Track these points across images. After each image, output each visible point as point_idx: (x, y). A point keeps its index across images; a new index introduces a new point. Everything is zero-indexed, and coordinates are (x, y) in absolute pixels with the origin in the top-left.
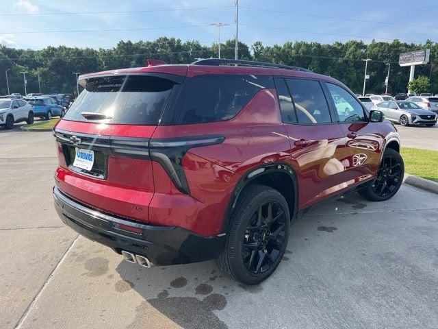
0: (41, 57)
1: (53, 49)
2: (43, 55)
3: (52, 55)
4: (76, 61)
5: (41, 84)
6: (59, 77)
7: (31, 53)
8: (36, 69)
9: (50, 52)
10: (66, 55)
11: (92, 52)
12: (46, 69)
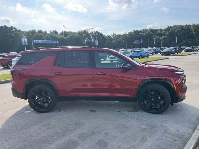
0: (164, 32)
1: (170, 27)
2: (165, 30)
3: (169, 30)
4: (180, 31)
5: (162, 43)
6: (171, 39)
7: (161, 30)
8: (162, 37)
9: (169, 29)
10: (176, 29)
11: (188, 26)
12: (166, 36)
